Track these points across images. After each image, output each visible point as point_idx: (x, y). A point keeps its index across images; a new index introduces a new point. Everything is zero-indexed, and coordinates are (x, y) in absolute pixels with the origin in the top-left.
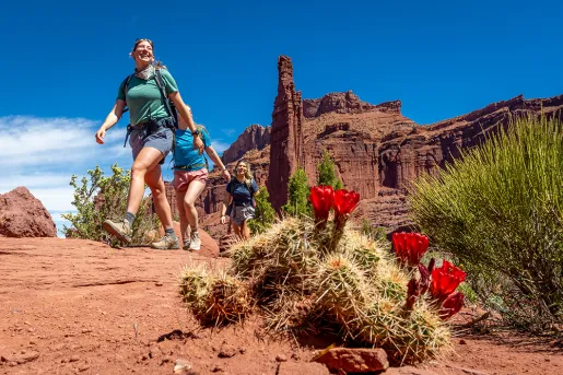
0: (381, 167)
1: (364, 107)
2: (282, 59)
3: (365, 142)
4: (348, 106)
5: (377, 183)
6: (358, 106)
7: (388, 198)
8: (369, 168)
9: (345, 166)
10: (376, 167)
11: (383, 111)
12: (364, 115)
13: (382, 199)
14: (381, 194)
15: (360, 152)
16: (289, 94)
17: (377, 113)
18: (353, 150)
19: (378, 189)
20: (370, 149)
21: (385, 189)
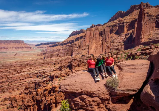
0: (156, 23)
1: (151, 7)
2: (141, 3)
3: (153, 17)
4: (147, 7)
5: (155, 27)
6: (149, 7)
7: (157, 31)
8: (153, 23)
9: (147, 23)
10: (155, 23)
11: (156, 8)
12: (151, 9)
13: (156, 31)
14: (155, 30)
15: (151, 20)
16: (143, 10)
17: (154, 8)
18: (150, 19)
19: (155, 29)
20: (154, 19)
21: (156, 29)
